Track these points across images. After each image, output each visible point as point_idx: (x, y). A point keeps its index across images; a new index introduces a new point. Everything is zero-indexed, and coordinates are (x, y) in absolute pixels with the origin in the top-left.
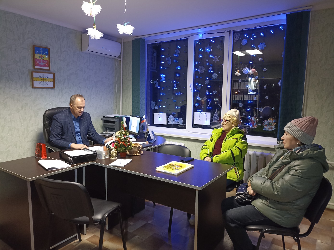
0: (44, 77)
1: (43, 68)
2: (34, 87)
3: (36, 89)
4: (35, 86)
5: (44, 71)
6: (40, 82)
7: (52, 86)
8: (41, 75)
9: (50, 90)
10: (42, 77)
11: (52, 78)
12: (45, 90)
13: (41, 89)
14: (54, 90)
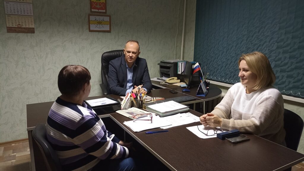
0: (101, 20)
1: (100, 11)
2: (90, 31)
3: (92, 33)
4: (91, 29)
5: (101, 14)
6: (97, 25)
7: (109, 29)
8: (98, 18)
9: (107, 33)
10: (98, 20)
11: (109, 21)
12: (101, 33)
13: (97, 33)
14: (110, 33)
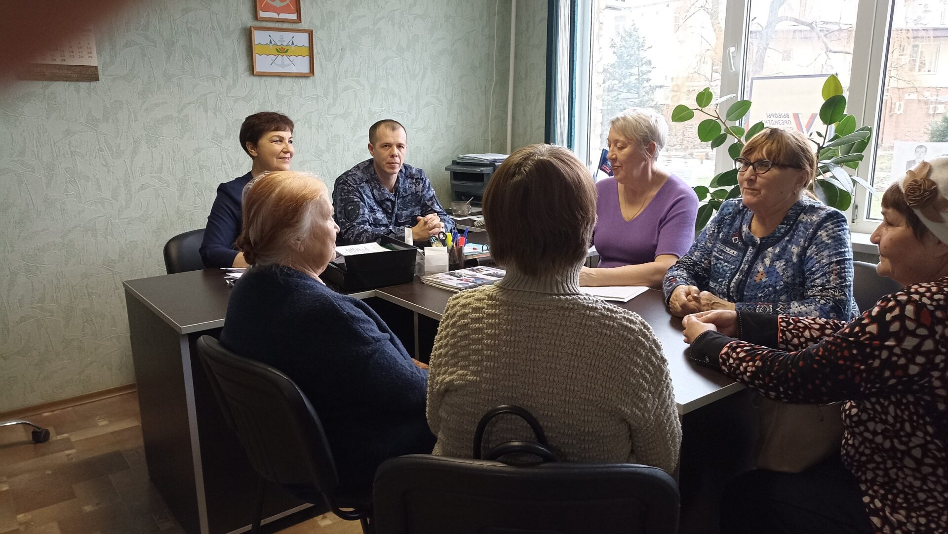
0: (285, 44)
1: (283, 16)
2: (255, 74)
3: (264, 78)
4: (258, 69)
5: (286, 26)
6: (274, 57)
7: (307, 70)
8: (276, 36)
9: (303, 81)
10: (279, 44)
11: (307, 45)
12: (287, 80)
13: (277, 79)
14: (311, 81)
